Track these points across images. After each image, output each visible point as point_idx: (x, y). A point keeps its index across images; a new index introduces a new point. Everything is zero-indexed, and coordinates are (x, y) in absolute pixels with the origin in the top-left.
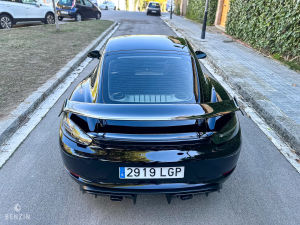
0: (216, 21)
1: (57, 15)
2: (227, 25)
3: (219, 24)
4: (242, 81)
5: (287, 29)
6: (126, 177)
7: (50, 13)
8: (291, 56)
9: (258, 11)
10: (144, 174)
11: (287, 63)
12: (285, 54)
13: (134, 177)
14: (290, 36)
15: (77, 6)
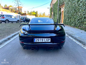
0: (61, 22)
1: (20, 21)
2: (64, 22)
3: (62, 22)
4: (68, 32)
5: (78, 20)
6: (36, 42)
7: (18, 20)
8: (80, 27)
9: (71, 18)
10: (40, 40)
11: (80, 29)
12: (79, 26)
13: (38, 42)
14: (79, 22)
15: (25, 19)
